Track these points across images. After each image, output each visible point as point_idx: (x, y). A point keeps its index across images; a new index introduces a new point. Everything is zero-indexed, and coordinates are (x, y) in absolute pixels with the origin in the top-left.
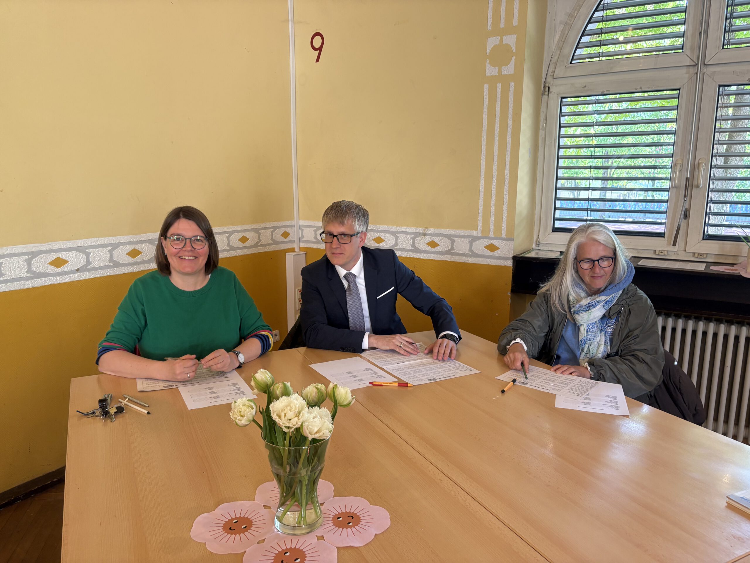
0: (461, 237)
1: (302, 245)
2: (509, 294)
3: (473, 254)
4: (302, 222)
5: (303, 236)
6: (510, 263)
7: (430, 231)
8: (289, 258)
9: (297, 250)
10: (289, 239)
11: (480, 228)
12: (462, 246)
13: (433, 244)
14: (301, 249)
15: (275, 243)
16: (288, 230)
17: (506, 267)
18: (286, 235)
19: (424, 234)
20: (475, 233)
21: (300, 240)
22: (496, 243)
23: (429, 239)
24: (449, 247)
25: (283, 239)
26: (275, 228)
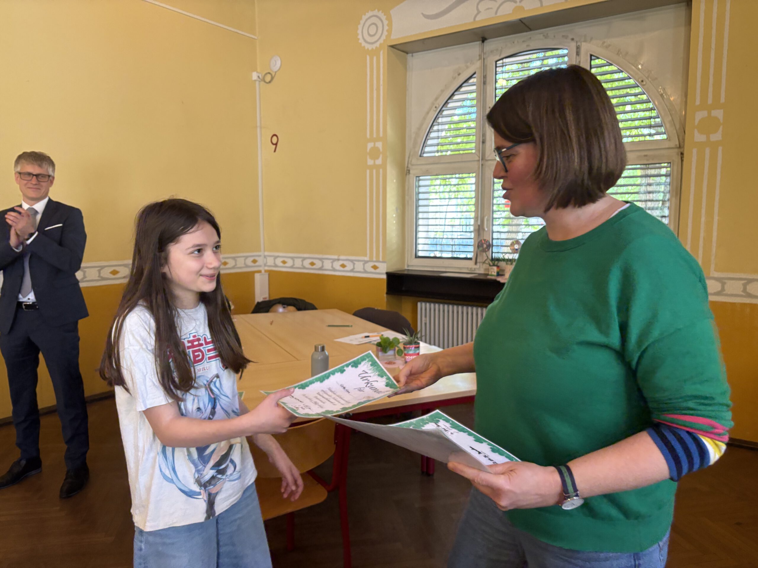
0: (359, 261)
1: (266, 268)
2: (385, 295)
3: (365, 272)
4: (266, 253)
5: (267, 263)
6: (385, 277)
7: (342, 257)
8: (257, 276)
9: (263, 271)
10: (257, 264)
11: (368, 255)
12: (359, 266)
13: (343, 266)
14: (266, 271)
15: (247, 266)
16: (256, 258)
17: (382, 279)
18: (255, 261)
19: (338, 260)
20: (366, 259)
21: (265, 265)
22: (377, 264)
23: (341, 262)
24: (352, 267)
25: (253, 264)
26: (247, 257)
